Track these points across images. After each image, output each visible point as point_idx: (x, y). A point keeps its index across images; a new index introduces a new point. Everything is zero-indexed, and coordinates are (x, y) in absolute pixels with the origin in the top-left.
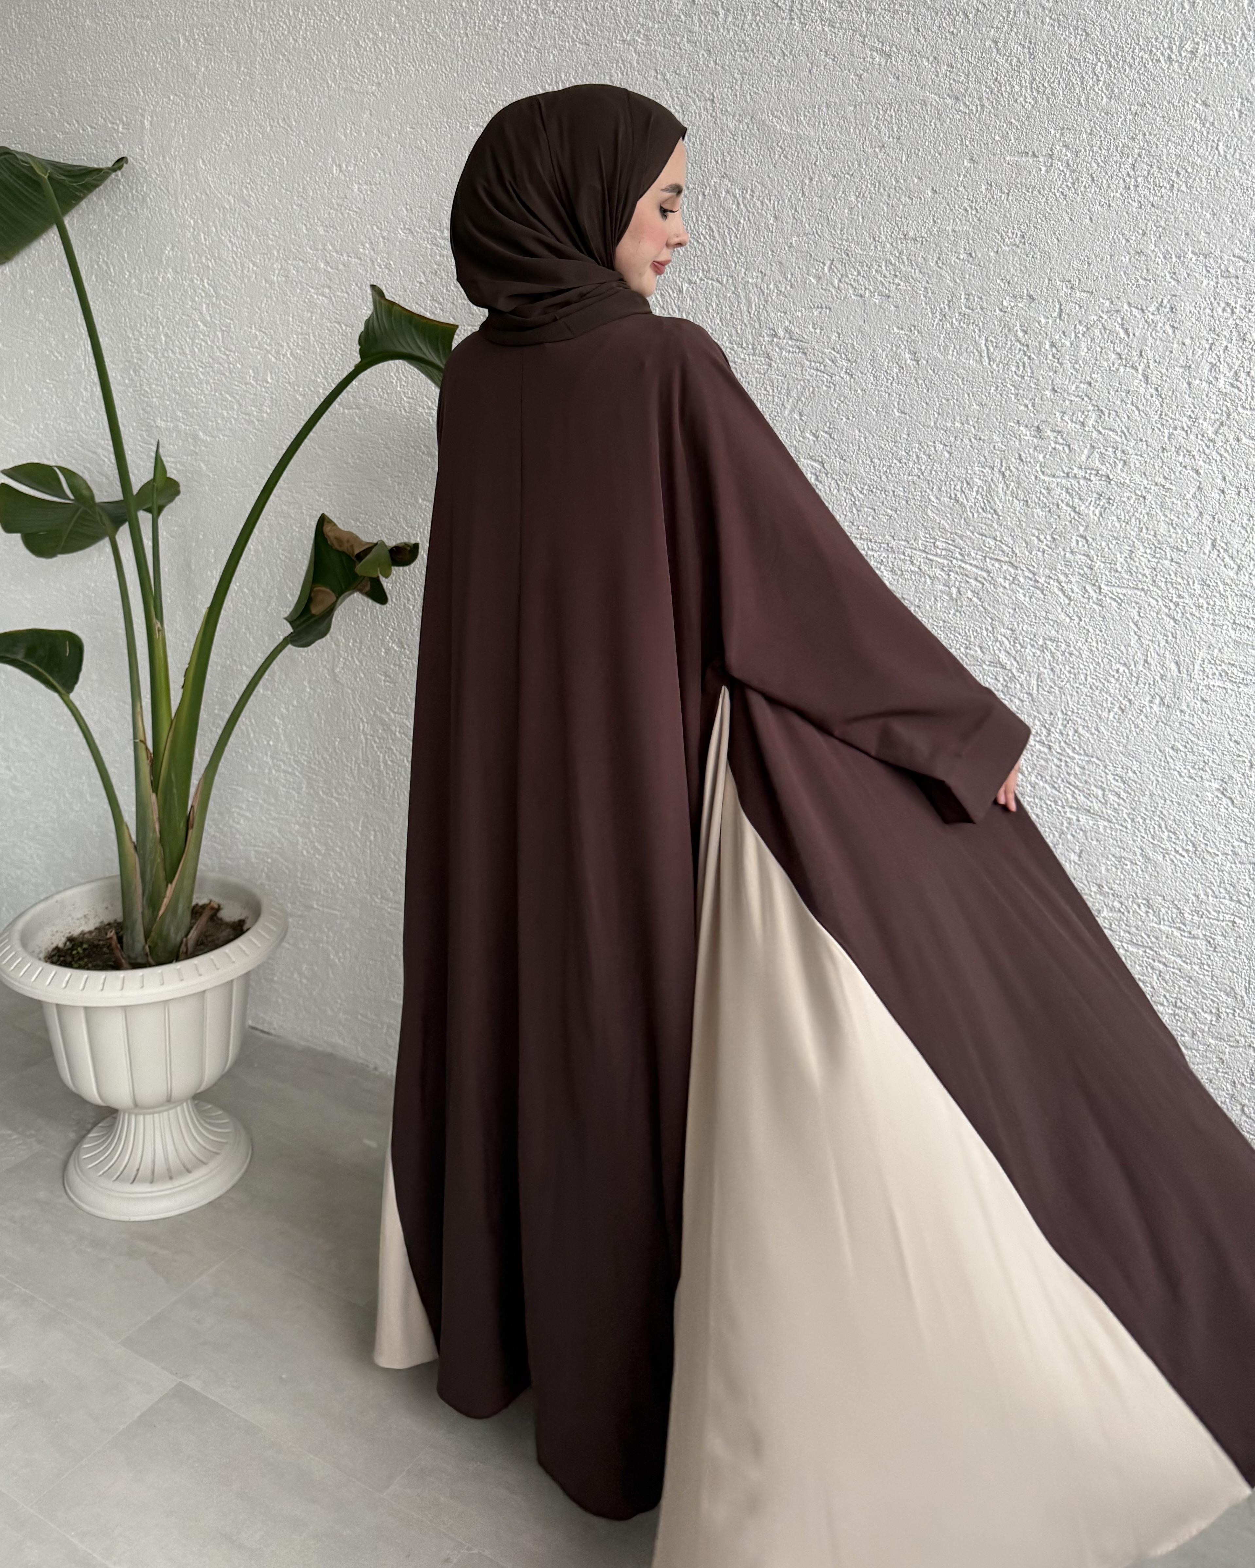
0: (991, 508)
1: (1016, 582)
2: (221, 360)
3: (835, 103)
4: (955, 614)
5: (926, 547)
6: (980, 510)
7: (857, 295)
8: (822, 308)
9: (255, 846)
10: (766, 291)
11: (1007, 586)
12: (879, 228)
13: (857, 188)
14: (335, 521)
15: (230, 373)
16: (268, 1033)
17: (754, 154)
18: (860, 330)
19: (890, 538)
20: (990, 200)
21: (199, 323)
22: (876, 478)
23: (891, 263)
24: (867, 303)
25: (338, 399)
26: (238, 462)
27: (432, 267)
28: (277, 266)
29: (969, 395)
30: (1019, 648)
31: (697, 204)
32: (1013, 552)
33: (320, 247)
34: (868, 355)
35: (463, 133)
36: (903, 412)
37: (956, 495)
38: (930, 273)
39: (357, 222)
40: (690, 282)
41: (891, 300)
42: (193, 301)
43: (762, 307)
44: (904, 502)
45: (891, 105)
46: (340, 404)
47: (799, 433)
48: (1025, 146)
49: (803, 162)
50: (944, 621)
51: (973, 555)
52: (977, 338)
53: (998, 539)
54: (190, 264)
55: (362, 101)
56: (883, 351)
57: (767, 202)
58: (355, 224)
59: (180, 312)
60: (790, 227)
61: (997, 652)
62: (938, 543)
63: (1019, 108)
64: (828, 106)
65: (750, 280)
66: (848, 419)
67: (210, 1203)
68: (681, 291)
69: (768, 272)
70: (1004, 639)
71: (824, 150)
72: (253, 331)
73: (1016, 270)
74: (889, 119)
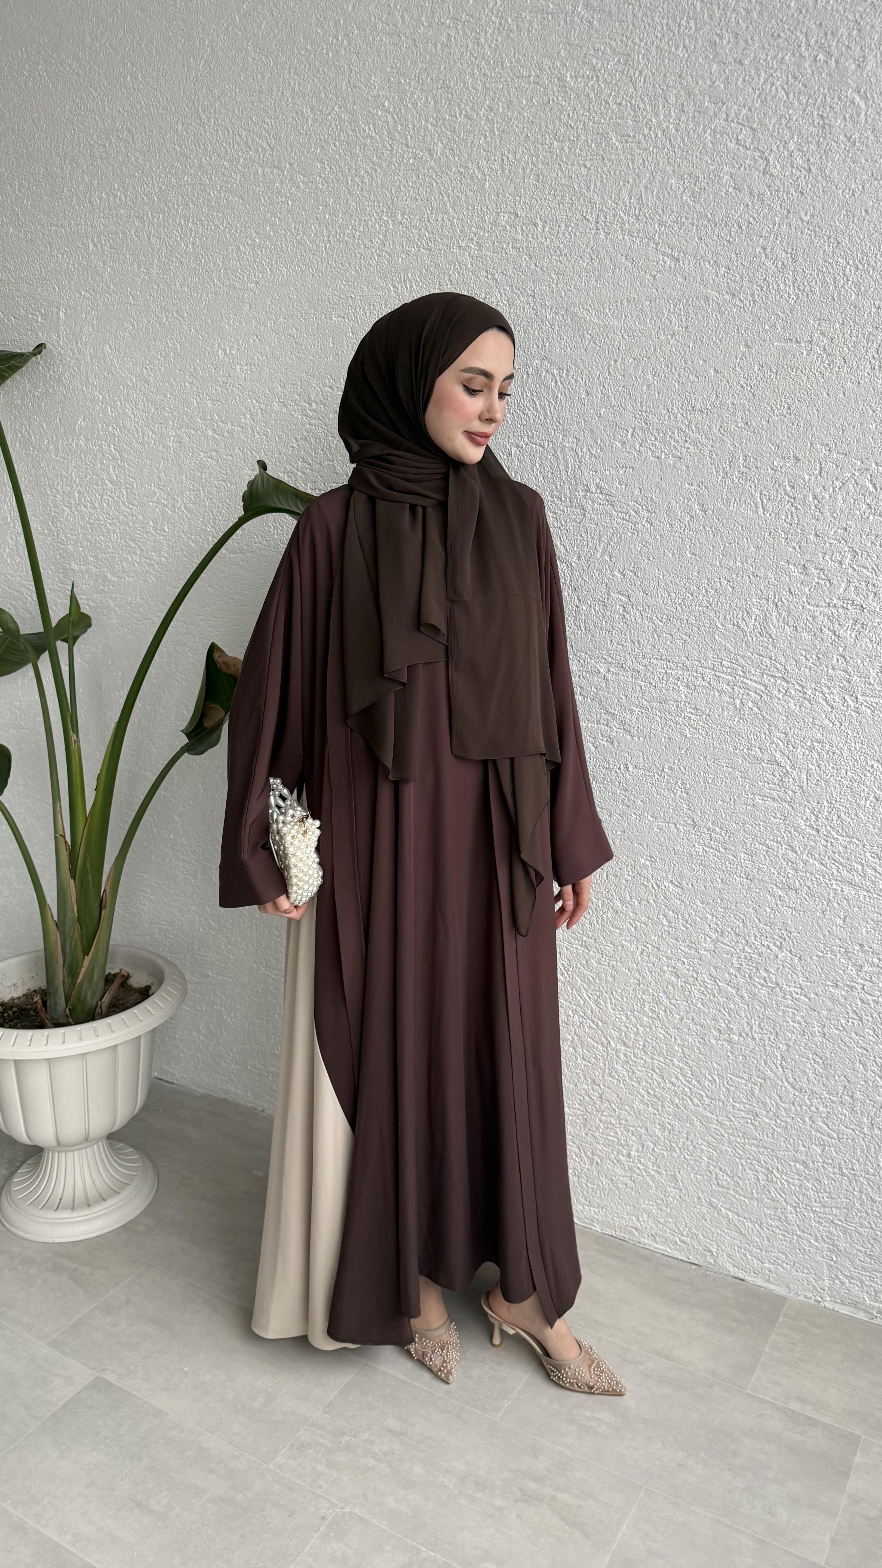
0: (767, 633)
1: (788, 694)
2: (125, 513)
3: (634, 299)
4: (739, 722)
5: (714, 665)
6: (758, 635)
7: (654, 457)
8: (626, 468)
9: (158, 924)
10: (580, 453)
11: (781, 698)
12: (672, 401)
13: (653, 369)
14: (224, 649)
15: (133, 523)
16: (171, 1083)
17: (569, 341)
18: (658, 486)
19: (685, 659)
20: (762, 379)
21: (107, 482)
22: (672, 609)
23: (682, 431)
24: (663, 463)
25: (225, 546)
26: (141, 598)
27: (302, 434)
28: (172, 433)
29: (747, 539)
30: (792, 748)
31: (522, 382)
32: (785, 669)
33: (209, 418)
34: (665, 506)
35: (327, 323)
36: (694, 554)
37: (738, 623)
38: (714, 438)
39: (239, 396)
40: (518, 446)
41: (682, 461)
42: (102, 463)
43: (577, 467)
44: (696, 629)
45: (680, 300)
46: (226, 549)
47: (609, 572)
48: (790, 334)
49: (609, 348)
50: (730, 727)
51: (753, 672)
52: (753, 492)
53: (773, 658)
54: (99, 432)
55: (243, 296)
56: (677, 503)
57: (580, 380)
58: (237, 398)
59: (91, 473)
60: (599, 400)
61: (773, 752)
62: (724, 662)
63: (784, 302)
64: (628, 301)
65: (567, 445)
66: (649, 560)
67: (122, 1226)
68: (510, 454)
69: (582, 438)
70: (779, 741)
71: (626, 337)
72: (153, 488)
73: (784, 436)
74: (678, 312)
